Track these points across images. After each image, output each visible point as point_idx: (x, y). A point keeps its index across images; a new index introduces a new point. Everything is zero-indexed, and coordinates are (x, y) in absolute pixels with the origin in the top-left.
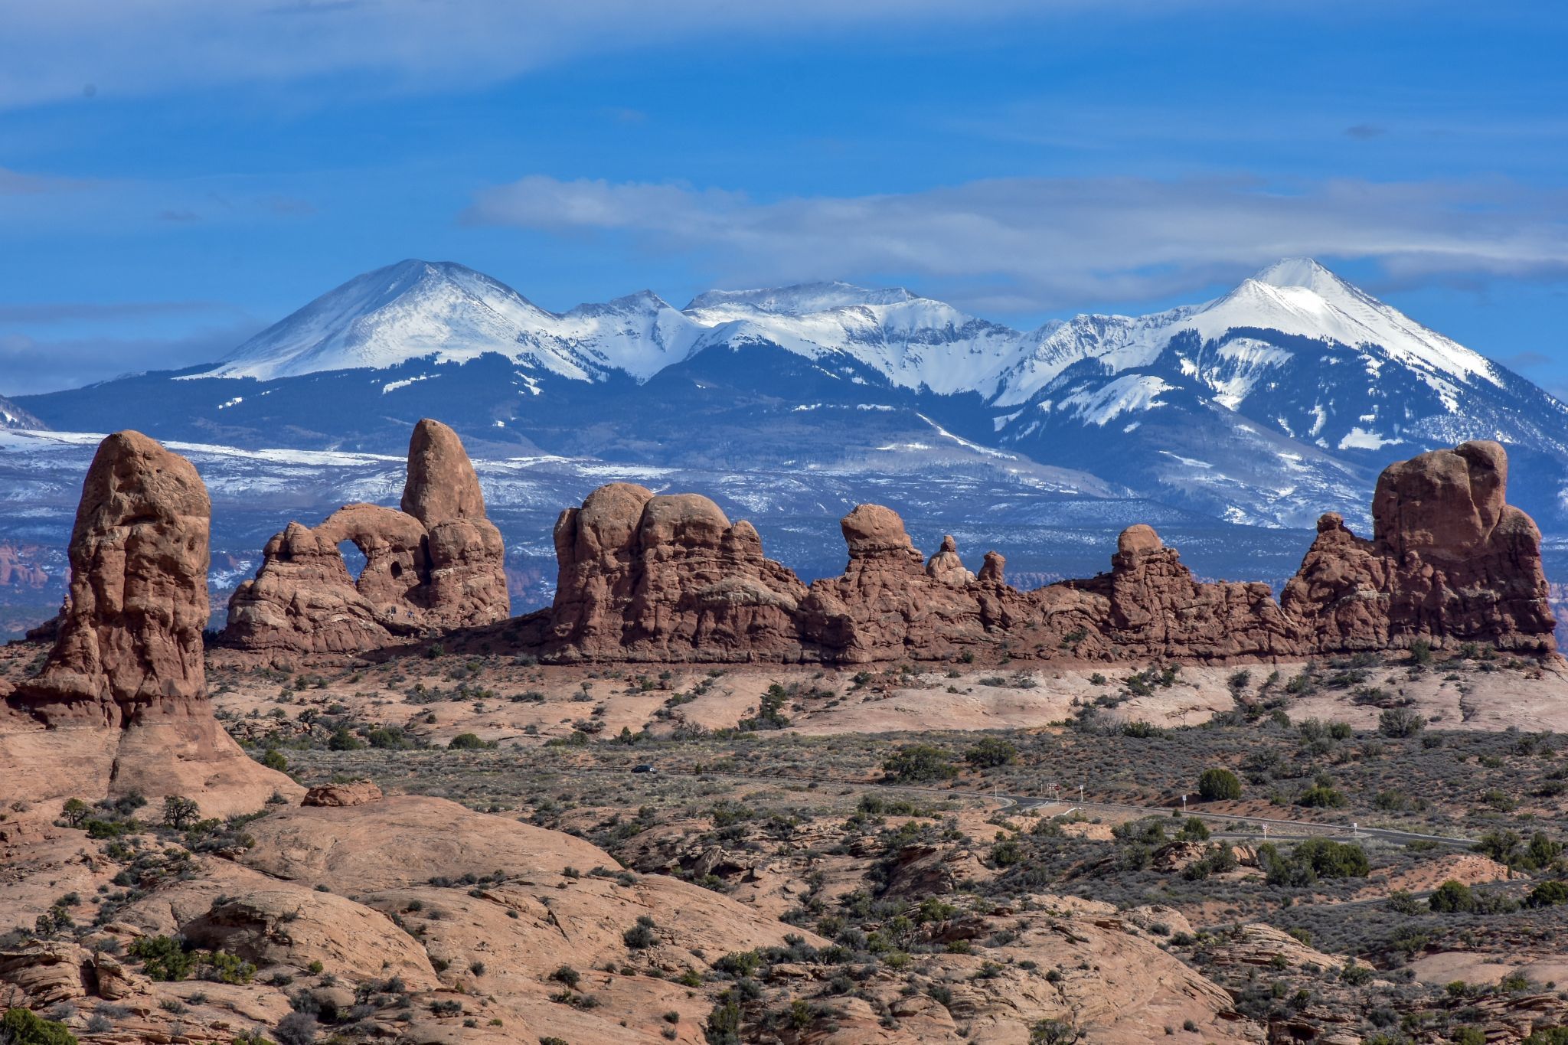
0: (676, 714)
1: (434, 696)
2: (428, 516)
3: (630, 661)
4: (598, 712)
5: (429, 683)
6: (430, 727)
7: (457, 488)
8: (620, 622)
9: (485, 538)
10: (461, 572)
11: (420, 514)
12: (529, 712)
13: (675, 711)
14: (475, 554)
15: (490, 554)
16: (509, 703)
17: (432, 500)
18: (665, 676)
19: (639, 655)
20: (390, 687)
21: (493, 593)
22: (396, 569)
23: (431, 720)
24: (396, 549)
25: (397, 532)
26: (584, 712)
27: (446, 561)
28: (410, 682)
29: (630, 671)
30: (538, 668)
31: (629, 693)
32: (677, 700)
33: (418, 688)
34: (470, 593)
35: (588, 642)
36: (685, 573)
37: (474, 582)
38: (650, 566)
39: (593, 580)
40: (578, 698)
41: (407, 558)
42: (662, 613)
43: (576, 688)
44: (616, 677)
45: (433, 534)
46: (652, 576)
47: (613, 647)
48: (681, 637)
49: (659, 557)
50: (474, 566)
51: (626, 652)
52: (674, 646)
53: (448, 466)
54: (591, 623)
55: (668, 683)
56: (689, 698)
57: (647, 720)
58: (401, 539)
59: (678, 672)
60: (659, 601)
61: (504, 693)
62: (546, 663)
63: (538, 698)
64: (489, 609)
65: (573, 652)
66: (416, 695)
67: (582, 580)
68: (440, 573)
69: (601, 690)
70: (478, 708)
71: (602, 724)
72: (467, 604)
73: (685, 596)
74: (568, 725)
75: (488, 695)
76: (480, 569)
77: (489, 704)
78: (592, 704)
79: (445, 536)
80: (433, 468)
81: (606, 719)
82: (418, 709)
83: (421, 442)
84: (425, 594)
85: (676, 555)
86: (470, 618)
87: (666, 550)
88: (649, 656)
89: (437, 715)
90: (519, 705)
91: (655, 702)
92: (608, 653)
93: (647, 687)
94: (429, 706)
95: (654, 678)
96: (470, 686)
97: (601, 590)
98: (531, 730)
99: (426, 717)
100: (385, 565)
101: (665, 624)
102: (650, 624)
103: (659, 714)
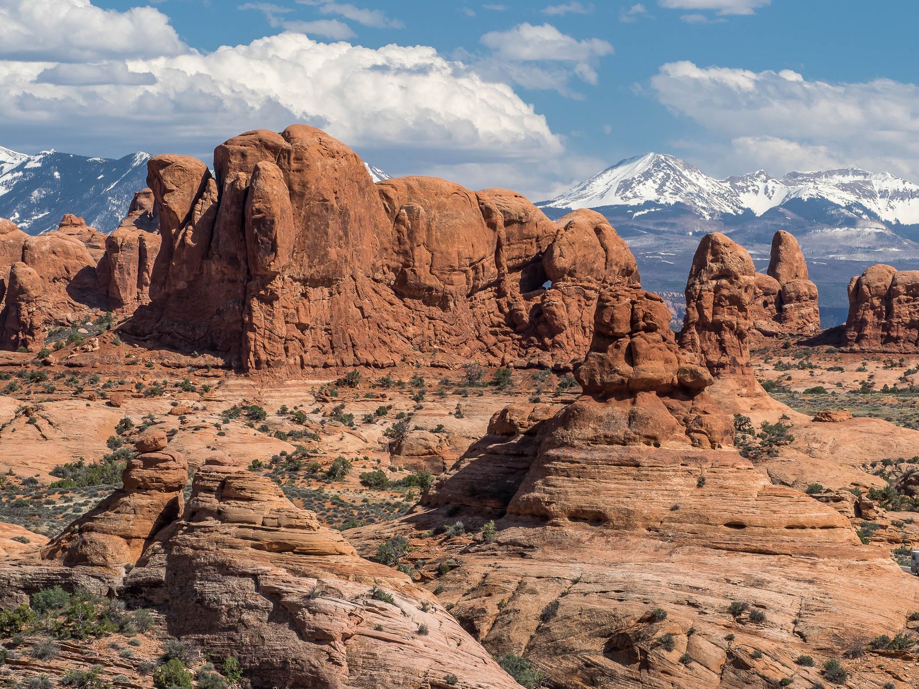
0: (909, 379)
1: (787, 367)
2: (781, 278)
3: (884, 352)
4: (871, 377)
5: (786, 360)
6: (789, 382)
7: (795, 265)
8: (880, 332)
9: (809, 289)
10: (797, 307)
11: (776, 276)
12: (836, 376)
13: (909, 377)
14: (804, 298)
15: (811, 298)
16: (825, 371)
17: (782, 269)
18: (902, 360)
19: (889, 350)
20: (766, 362)
21: (813, 317)
22: (765, 304)
23: (789, 379)
24: (766, 294)
25: (766, 285)
26: (864, 376)
27: (790, 300)
28: (775, 360)
29: (884, 357)
30: (839, 354)
31: (886, 368)
32: (909, 372)
33: (780, 362)
34: (802, 317)
35: (864, 342)
36: (912, 310)
37: (803, 311)
38: (895, 306)
39: (866, 312)
40: (859, 370)
41: (772, 299)
42: (900, 329)
43: (859, 365)
44: (878, 360)
45: (784, 287)
46: (896, 311)
47: (877, 346)
48: (909, 341)
49: (899, 302)
50: (804, 303)
51: (884, 348)
52: (906, 345)
53: (791, 254)
54: (865, 333)
55: (904, 363)
56: (914, 372)
57: (895, 382)
58: (768, 289)
59: (908, 358)
60: (898, 323)
61: (823, 366)
62: (842, 352)
63: (841, 369)
64: (811, 325)
65: (856, 347)
66: (779, 366)
67: (861, 312)
68: (787, 306)
69: (871, 366)
70: (812, 374)
71: (874, 383)
72: (800, 322)
73: (912, 321)
74: (857, 383)
75: (816, 367)
76: (807, 305)
77: (817, 372)
78: (867, 373)
79: (789, 288)
80: (784, 255)
81: (875, 380)
82: (782, 373)
83: (778, 240)
84: (780, 317)
85: (908, 301)
86: (801, 328)
87: (903, 297)
88: (895, 350)
89: (792, 376)
90: (832, 372)
91: (898, 373)
92: (874, 348)
93: (894, 365)
94: (787, 372)
95: (896, 361)
96: (805, 362)
97: (870, 316)
98: (839, 385)
99: (786, 377)
100: (760, 302)
101: (901, 334)
102: (894, 334)
103: (900, 379)
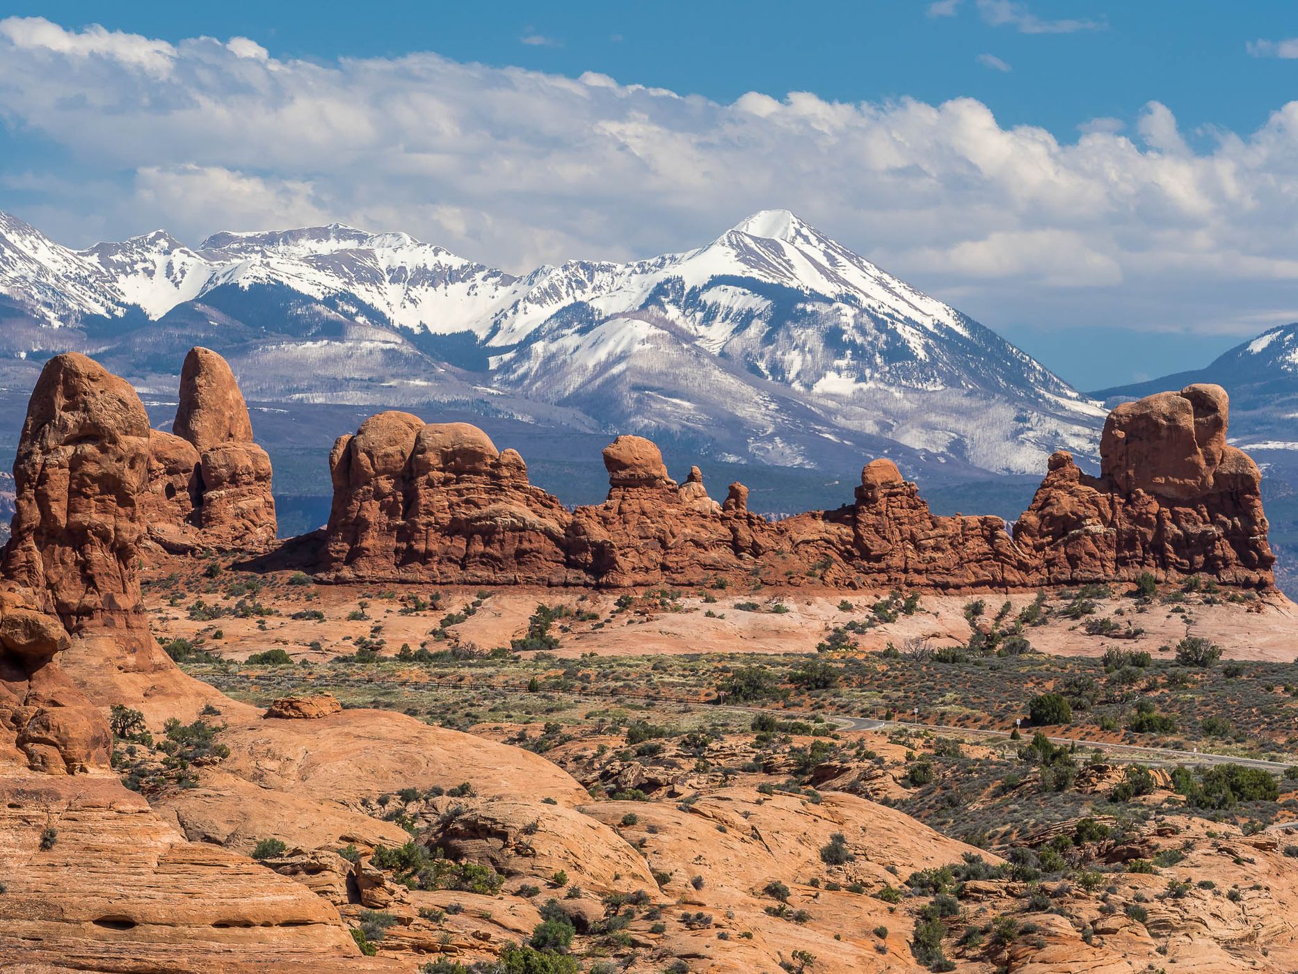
0: (451, 633)
1: (214, 613)
2: (200, 439)
3: (403, 582)
4: (377, 630)
5: (211, 600)
6: (218, 642)
7: (227, 414)
8: (393, 543)
9: (255, 462)
10: (232, 495)
11: (191, 436)
12: (310, 629)
13: (449, 630)
14: (246, 478)
15: (260, 478)
16: (288, 620)
17: (203, 423)
18: (436, 597)
19: (410, 576)
20: (172, 604)
21: (263, 514)
22: (170, 491)
23: (218, 635)
24: (170, 472)
25: (172, 455)
26: (363, 629)
27: (218, 484)
28: (191, 599)
29: (402, 591)
30: (314, 587)
31: (405, 612)
32: (451, 620)
33: (199, 604)
34: (241, 515)
35: (362, 563)
36: (455, 499)
37: (244, 504)
38: (421, 491)
39: (366, 504)
40: (354, 617)
41: (183, 480)
42: (433, 537)
43: (353, 607)
44: (391, 596)
45: (205, 458)
46: (423, 501)
47: (387, 569)
48: (450, 560)
49: (430, 484)
50: (245, 489)
51: (402, 574)
52: (444, 568)
53: (219, 392)
54: (364, 544)
55: (440, 602)
56: (460, 619)
57: (424, 639)
58: (175, 462)
59: (448, 593)
60: (429, 524)
61: (283, 611)
62: (321, 582)
63: (318, 616)
64: (259, 530)
65: (347, 573)
66: (196, 612)
67: (356, 503)
68: (210, 494)
69: (377, 609)
70: (262, 625)
71: (382, 642)
72: (238, 524)
73: (454, 520)
74: (350, 642)
75: (270, 613)
76: (251, 492)
77: (271, 621)
78: (370, 623)
79: (216, 459)
80: (205, 395)
81: (385, 636)
82: (203, 625)
83: (192, 368)
84: (200, 516)
85: (446, 482)
86: (241, 538)
87: (436, 475)
88: (424, 578)
89: (224, 630)
90: (300, 622)
91: (430, 621)
92: (381, 574)
93: (419, 607)
94: (214, 622)
95: (425, 598)
96: (249, 603)
97: (373, 512)
98: (315, 646)
99: (213, 633)
100: (160, 487)
101: (434, 547)
102: (421, 547)
103: (434, 633)
